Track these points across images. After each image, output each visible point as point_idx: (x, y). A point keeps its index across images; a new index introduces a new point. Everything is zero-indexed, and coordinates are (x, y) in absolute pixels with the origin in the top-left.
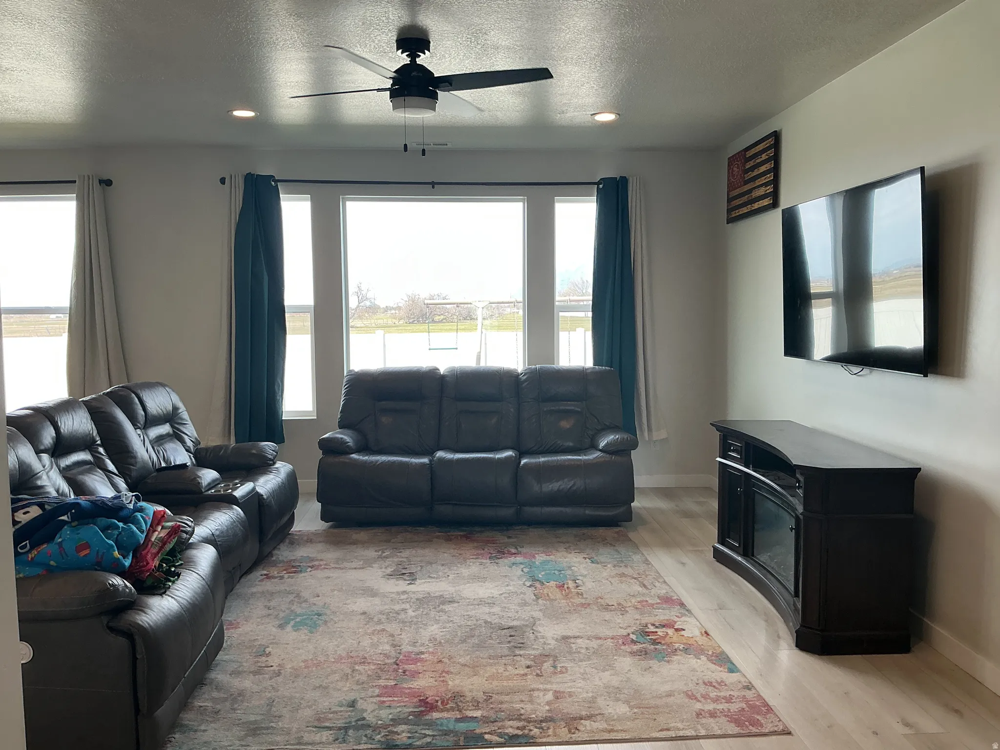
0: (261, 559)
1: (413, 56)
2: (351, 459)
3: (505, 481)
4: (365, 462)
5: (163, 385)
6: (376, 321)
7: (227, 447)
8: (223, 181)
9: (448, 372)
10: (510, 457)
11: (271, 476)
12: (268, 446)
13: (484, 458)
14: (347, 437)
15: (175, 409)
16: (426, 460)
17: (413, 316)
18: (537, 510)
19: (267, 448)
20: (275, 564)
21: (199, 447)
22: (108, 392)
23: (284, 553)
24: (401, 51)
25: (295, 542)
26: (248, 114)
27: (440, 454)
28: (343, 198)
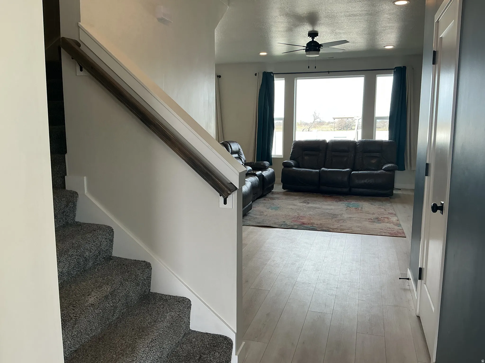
0: (262, 196)
1: (313, 38)
2: (293, 169)
3: (346, 179)
4: (297, 170)
5: (236, 142)
6: (322, 129)
7: (254, 163)
8: (256, 75)
9: (330, 141)
10: (348, 171)
11: (267, 172)
12: (267, 163)
13: (339, 170)
14: (292, 162)
15: (239, 149)
16: (318, 171)
17: (341, 127)
18: (357, 190)
19: (266, 163)
20: (267, 198)
21: (246, 162)
22: (222, 143)
23: (270, 195)
24: (309, 37)
25: (273, 193)
26: (265, 54)
27: (323, 169)
28: (296, 79)
